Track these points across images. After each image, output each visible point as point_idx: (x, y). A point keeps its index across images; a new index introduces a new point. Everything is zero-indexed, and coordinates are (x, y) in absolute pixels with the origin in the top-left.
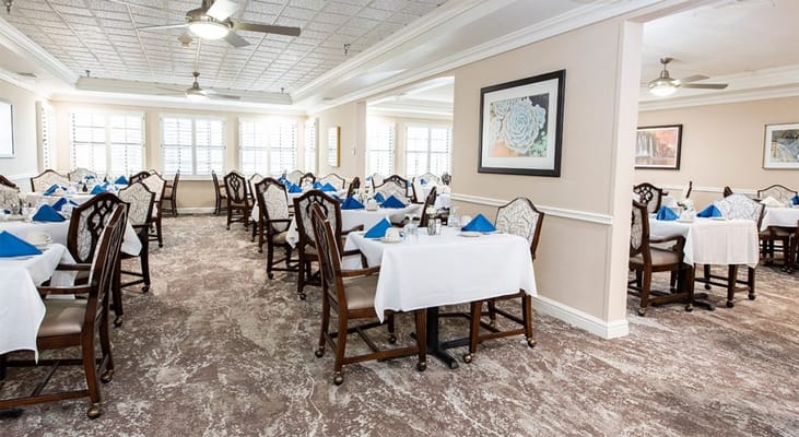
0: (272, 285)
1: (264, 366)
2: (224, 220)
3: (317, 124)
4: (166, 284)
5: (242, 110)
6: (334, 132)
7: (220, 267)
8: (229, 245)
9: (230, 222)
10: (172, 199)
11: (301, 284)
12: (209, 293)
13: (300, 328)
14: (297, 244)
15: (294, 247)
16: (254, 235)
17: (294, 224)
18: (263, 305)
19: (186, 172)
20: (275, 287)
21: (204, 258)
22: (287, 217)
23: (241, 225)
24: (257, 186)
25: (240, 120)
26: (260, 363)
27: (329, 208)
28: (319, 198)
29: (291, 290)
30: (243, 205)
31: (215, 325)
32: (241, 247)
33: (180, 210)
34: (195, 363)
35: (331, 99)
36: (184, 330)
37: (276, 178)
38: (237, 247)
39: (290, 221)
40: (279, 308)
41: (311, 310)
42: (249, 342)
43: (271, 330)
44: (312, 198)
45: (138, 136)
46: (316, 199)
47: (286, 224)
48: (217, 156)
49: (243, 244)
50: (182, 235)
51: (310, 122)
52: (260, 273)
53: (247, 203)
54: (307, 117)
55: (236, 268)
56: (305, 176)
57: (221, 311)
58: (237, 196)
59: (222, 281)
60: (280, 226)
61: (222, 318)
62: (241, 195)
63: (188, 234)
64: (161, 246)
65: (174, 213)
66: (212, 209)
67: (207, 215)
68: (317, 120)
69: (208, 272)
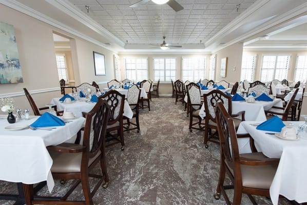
0: (191, 136)
1: (183, 198)
2: (174, 100)
3: (216, 57)
4: (147, 129)
5: (184, 54)
6: (224, 60)
7: (170, 123)
8: (175, 112)
9: (177, 101)
10: (157, 91)
11: (206, 140)
12: (163, 137)
13: (204, 170)
14: (204, 117)
15: (203, 118)
16: (185, 108)
17: (203, 108)
18: (186, 148)
19: (162, 80)
20: (192, 137)
21: (164, 118)
22: (200, 104)
23: (181, 103)
24: (187, 86)
25: (183, 58)
26: (180, 194)
27: (224, 101)
28: (219, 95)
29: (200, 141)
30: (182, 94)
31: (162, 158)
32: (180, 113)
33: (160, 95)
34: (147, 184)
35: (224, 43)
36: (148, 158)
37: (196, 83)
38: (178, 113)
39: (201, 106)
40: (194, 152)
41: (211, 156)
42: (176, 174)
43: (189, 167)
44: (214, 94)
45: (145, 66)
46: (216, 95)
47: (199, 106)
48: (174, 73)
49: (181, 112)
50: (158, 106)
51: (213, 57)
52: (186, 128)
53: (183, 94)
54: (211, 55)
55: (176, 124)
56: (209, 82)
57: (166, 149)
58: (180, 90)
59: (169, 131)
60: (196, 107)
61: (165, 154)
62: (181, 90)
63: (161, 105)
64: (150, 110)
65: (157, 96)
66: (171, 95)
67: (169, 97)
68: (216, 55)
69: (165, 125)
